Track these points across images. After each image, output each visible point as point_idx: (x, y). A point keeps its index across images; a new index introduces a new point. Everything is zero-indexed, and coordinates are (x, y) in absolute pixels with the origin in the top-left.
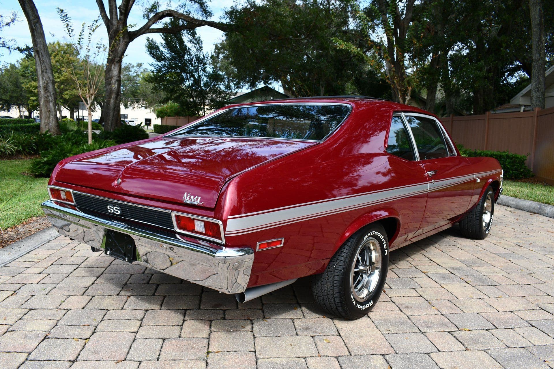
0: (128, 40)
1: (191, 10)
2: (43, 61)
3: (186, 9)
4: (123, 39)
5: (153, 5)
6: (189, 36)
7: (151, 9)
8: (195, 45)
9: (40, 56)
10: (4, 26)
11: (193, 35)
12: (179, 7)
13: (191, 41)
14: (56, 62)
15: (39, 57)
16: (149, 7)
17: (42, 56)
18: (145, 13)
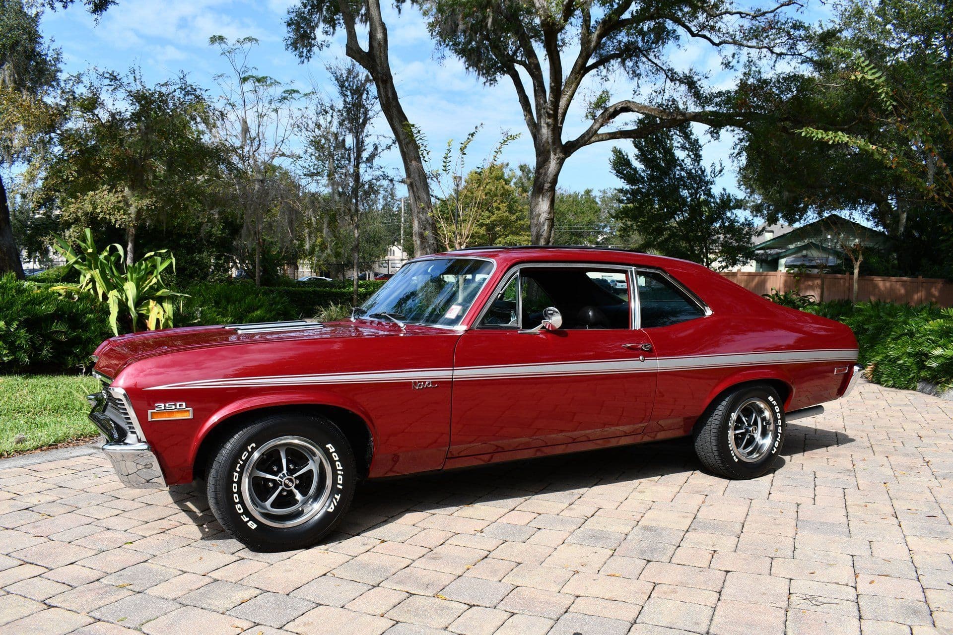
0: (561, 155)
1: (676, 96)
2: (418, 197)
3: (667, 96)
4: (555, 155)
5: (601, 97)
6: (680, 139)
7: (598, 103)
8: (691, 153)
9: (415, 190)
10: (383, 150)
11: (687, 136)
12: (654, 94)
13: (683, 148)
14: (486, 194)
15: (413, 191)
16: (594, 100)
17: (418, 189)
18: (589, 110)
